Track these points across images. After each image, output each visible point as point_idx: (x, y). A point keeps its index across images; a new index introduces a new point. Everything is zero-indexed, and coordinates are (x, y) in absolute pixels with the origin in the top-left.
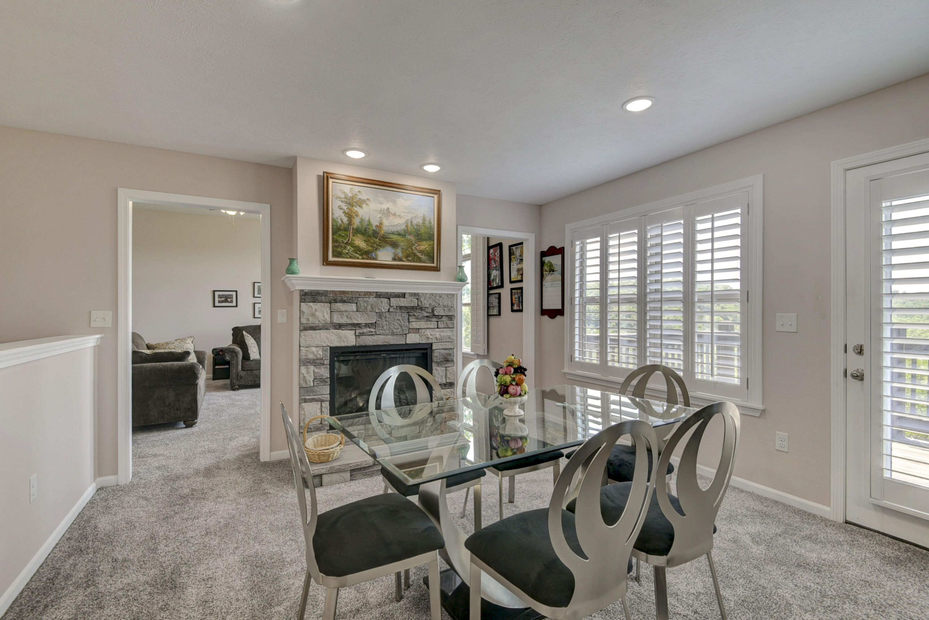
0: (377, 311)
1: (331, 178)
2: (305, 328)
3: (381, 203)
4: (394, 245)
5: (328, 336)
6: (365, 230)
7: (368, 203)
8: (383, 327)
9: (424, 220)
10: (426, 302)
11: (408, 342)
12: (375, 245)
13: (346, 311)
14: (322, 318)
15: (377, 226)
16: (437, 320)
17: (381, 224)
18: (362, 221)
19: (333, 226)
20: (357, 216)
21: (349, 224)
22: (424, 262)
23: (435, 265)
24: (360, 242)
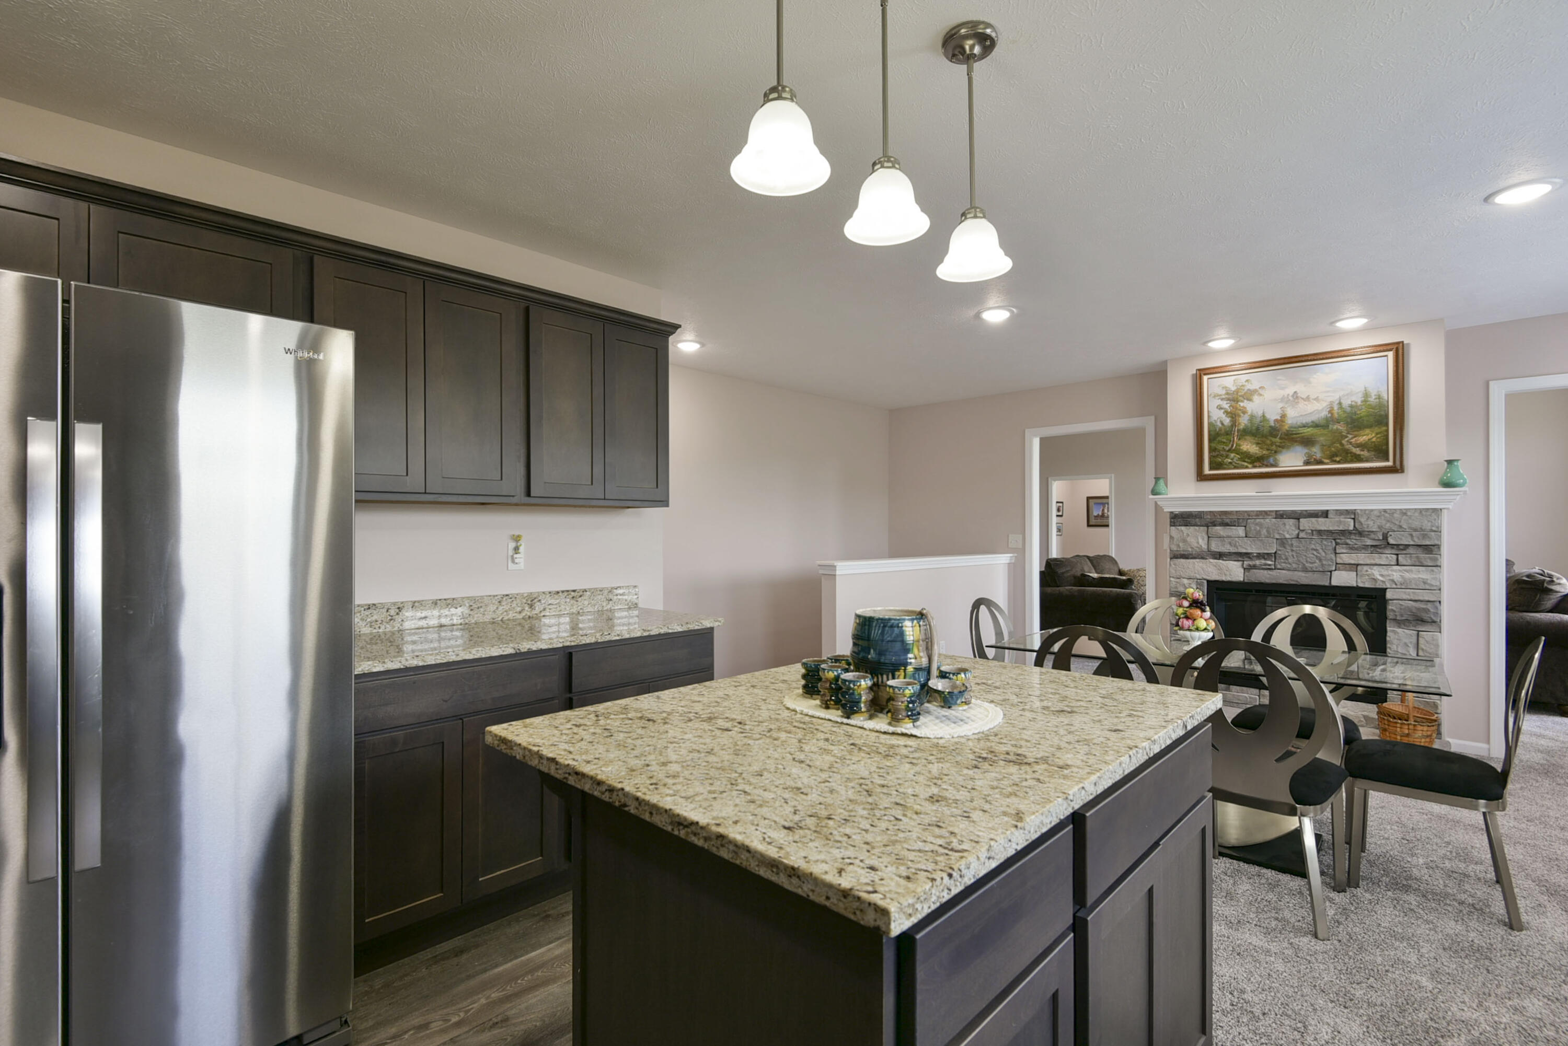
0: (1277, 537)
1: (1205, 374)
2: (1175, 556)
3: (1283, 389)
4: (1307, 442)
5: (1205, 567)
6: (1258, 429)
7: (1261, 391)
8: (1287, 559)
9: (1366, 395)
10: (1371, 523)
11: (1334, 583)
12: (1274, 447)
13: (1229, 537)
14: (1196, 545)
15: (1276, 421)
16: (1394, 551)
17: (1283, 416)
18: (1252, 417)
19: (1209, 431)
20: (1244, 413)
21: (1232, 426)
22: (1367, 461)
23: (1390, 463)
24: (1249, 446)
